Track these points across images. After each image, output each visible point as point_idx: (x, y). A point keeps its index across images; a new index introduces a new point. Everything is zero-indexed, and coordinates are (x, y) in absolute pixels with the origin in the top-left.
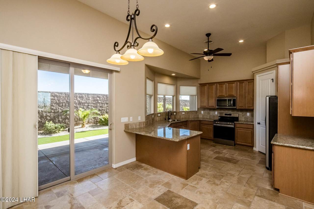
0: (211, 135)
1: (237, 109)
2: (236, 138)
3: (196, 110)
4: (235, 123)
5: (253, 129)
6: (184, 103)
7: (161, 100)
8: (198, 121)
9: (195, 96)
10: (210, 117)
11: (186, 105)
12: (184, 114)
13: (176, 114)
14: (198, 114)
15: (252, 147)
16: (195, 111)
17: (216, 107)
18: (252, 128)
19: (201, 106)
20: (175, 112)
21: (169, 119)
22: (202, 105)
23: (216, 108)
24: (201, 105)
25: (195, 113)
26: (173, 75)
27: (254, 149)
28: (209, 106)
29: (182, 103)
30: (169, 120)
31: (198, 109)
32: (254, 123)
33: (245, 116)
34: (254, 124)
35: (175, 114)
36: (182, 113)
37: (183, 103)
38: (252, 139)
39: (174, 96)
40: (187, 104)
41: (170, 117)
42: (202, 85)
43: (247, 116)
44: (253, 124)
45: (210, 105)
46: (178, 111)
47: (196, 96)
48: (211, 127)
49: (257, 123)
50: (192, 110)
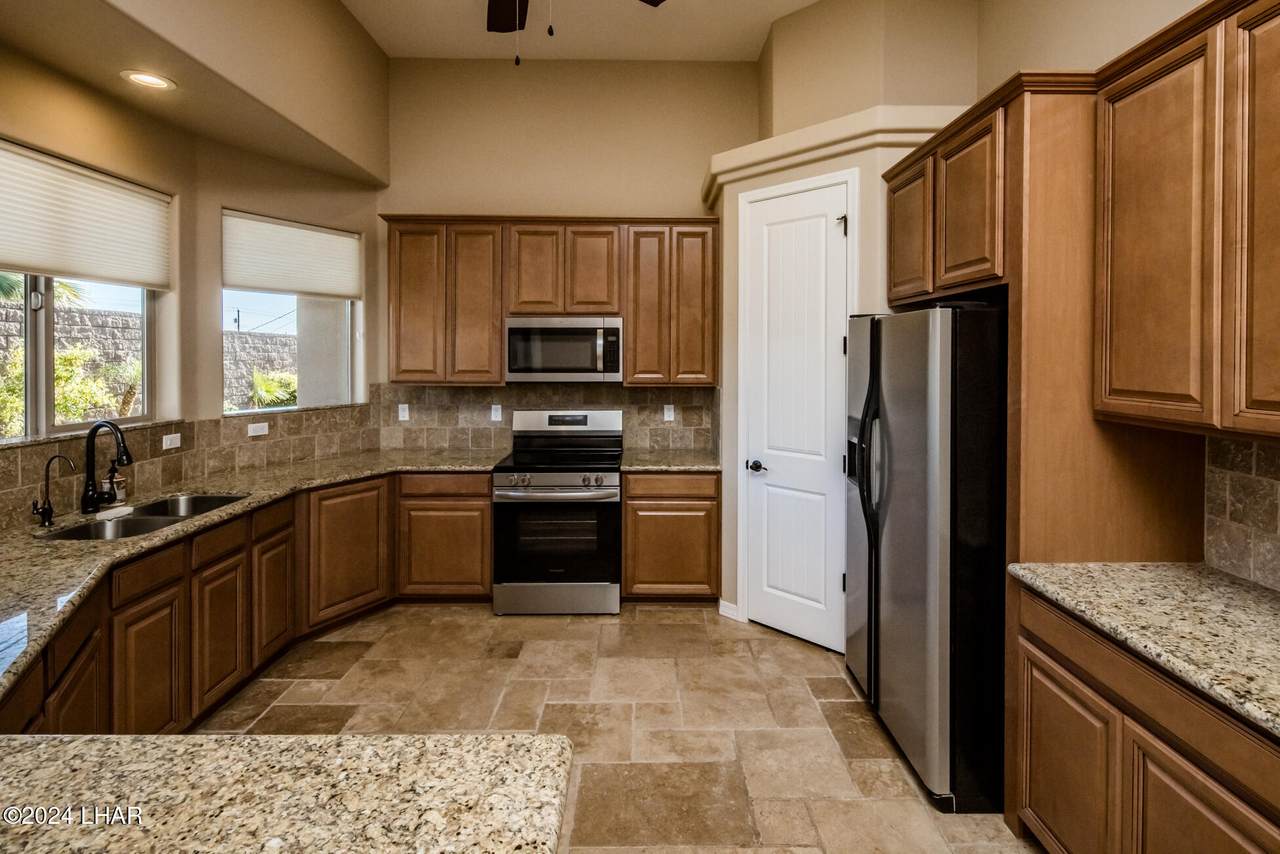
0: (477, 567)
1: (625, 385)
2: (628, 565)
3: (361, 398)
4: (623, 474)
5: (717, 498)
6: (254, 348)
7: (81, 331)
8: (383, 482)
9: (353, 299)
10: (454, 438)
11: (270, 361)
12: (266, 431)
13: (188, 441)
14: (371, 425)
15: (713, 600)
16: (352, 407)
17: (502, 375)
18: (711, 491)
19: (400, 371)
20: (169, 427)
21: (94, 500)
22: (403, 367)
23: (503, 384)
24: (398, 366)
25: (352, 418)
26: (148, 81)
27: (725, 608)
28: (454, 372)
29: (244, 349)
30: (100, 516)
31: (374, 390)
32: (724, 466)
33: (653, 426)
34: (719, 473)
35: (171, 441)
36: (242, 431)
37: (254, 353)
38: (714, 554)
39: (167, 286)
40: (274, 355)
41: (106, 487)
42: (402, 227)
43: (664, 423)
44: (718, 468)
45: (459, 367)
46: (205, 414)
47: (360, 305)
48: (475, 512)
49: (742, 466)
50: (333, 402)
